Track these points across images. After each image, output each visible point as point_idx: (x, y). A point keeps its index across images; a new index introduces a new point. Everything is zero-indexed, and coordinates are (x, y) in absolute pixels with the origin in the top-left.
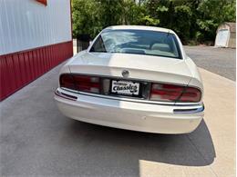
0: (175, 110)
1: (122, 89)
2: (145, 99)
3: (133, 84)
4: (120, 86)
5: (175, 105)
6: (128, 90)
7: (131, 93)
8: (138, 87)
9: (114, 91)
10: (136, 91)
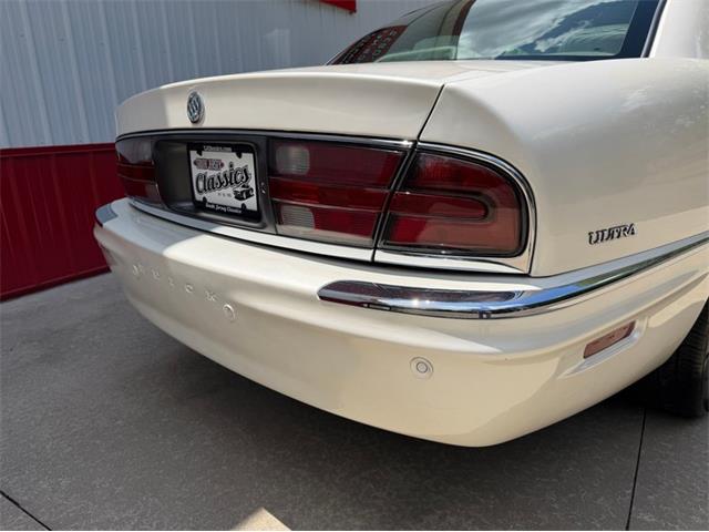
2: (264, 226)
3: (236, 162)
4: (210, 173)
5: (373, 264)
6: (230, 190)
7: (238, 204)
8: (251, 170)
9: (199, 197)
10: (249, 196)
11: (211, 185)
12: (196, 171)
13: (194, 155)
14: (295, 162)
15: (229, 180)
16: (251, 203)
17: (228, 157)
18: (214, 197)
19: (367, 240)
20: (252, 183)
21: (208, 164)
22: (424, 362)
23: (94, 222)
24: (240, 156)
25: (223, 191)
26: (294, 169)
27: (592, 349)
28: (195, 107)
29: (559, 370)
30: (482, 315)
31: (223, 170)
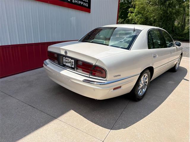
2: (75, 70)
4: (67, 61)
5: (89, 77)
6: (70, 64)
7: (71, 66)
8: (73, 62)
9: (64, 64)
10: (73, 65)
11: (67, 62)
12: (64, 60)
13: (64, 58)
14: (80, 63)
15: (70, 62)
16: (73, 66)
17: (70, 60)
18: (67, 64)
19: (89, 74)
20: (73, 64)
21: (67, 59)
22: (94, 89)
23: (43, 63)
24: (72, 60)
26: (80, 64)
27: (114, 89)
28: (66, 52)
29: (109, 91)
30: (100, 85)
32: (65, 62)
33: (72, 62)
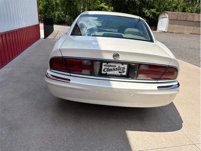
0: (158, 87)
1: (111, 70)
2: (132, 78)
3: (121, 66)
4: (110, 68)
6: (118, 71)
13: (104, 64)
15: (118, 69)
20: (126, 70)
24: (123, 65)
25: (115, 71)
31: (116, 67)
32: (106, 70)
33: (124, 68)
